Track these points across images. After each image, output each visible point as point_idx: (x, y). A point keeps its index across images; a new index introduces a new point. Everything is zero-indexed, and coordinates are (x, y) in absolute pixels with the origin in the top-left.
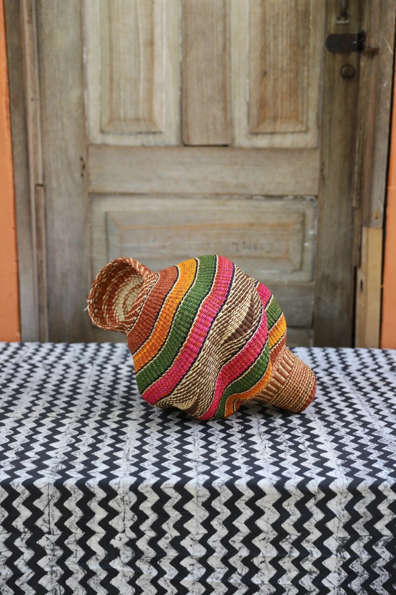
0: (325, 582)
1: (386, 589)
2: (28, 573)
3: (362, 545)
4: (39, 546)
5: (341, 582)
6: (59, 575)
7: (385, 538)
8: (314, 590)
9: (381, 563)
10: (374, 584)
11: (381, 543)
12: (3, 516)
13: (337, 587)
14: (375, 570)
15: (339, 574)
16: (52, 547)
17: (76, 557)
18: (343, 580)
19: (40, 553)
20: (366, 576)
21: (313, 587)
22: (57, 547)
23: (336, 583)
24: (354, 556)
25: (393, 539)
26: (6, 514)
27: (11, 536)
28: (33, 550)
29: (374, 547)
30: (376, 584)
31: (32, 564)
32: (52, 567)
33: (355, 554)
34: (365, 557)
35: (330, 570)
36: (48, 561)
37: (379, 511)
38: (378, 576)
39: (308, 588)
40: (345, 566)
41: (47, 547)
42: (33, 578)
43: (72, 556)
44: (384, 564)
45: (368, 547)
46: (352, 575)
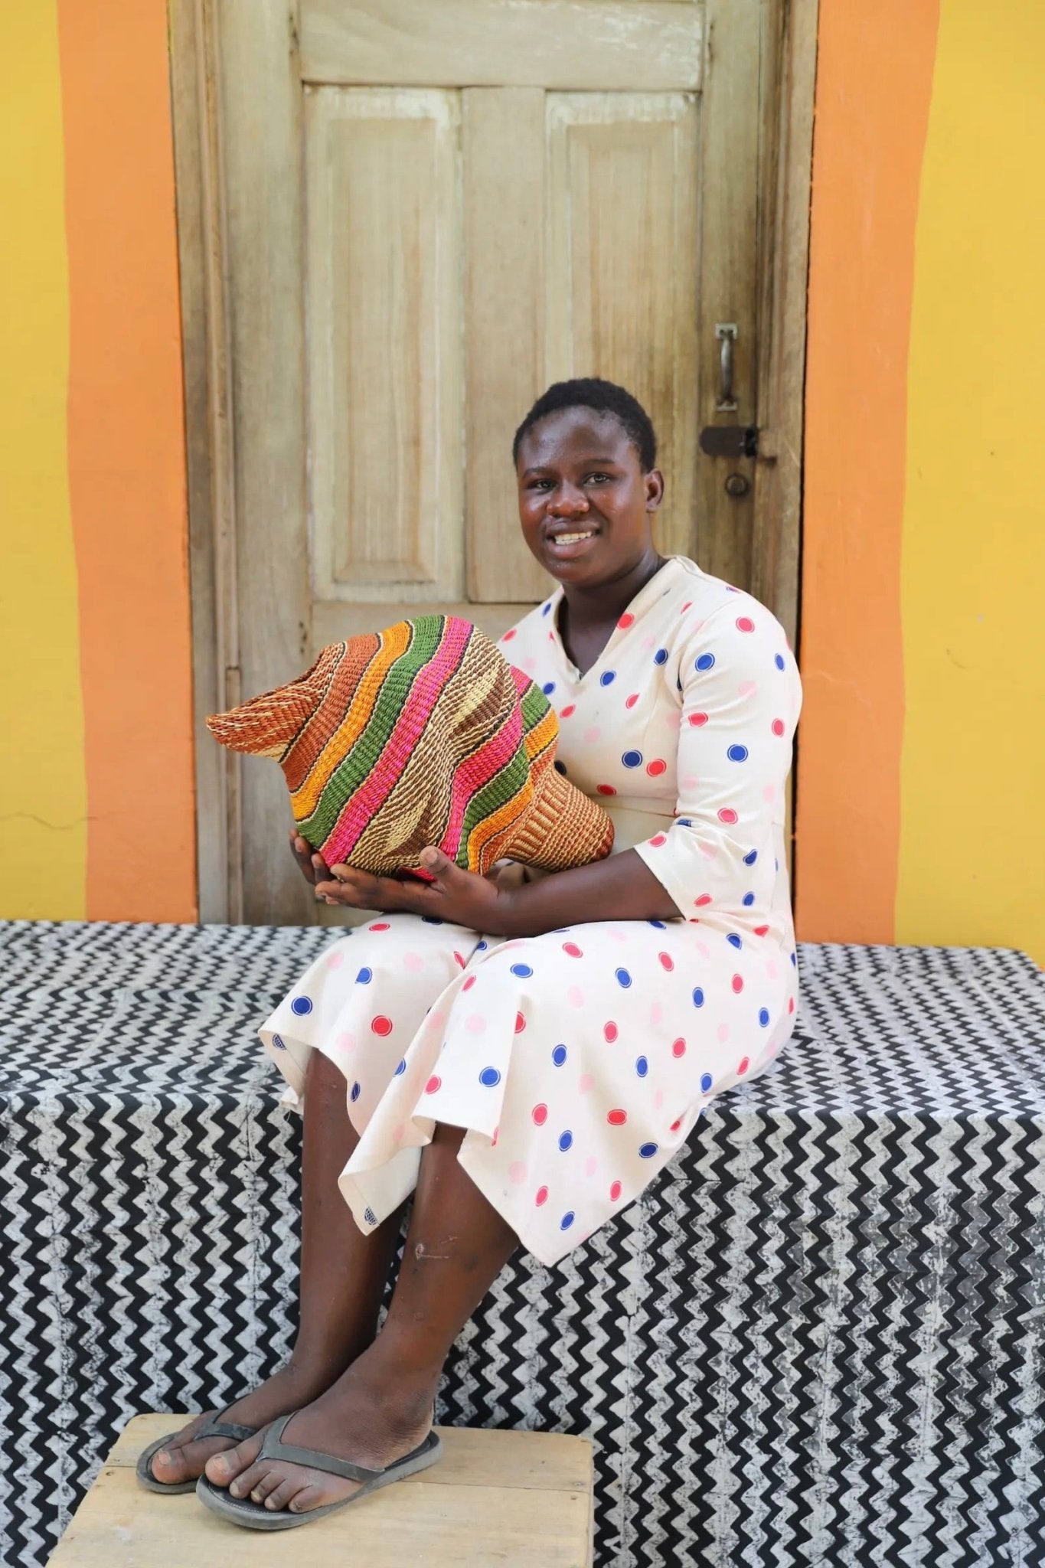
0: (625, 1244)
1: (709, 1257)
2: (220, 1216)
3: (677, 1192)
4: (235, 1177)
5: (648, 1245)
6: (263, 1219)
7: (708, 1183)
8: (610, 1255)
9: (703, 1219)
10: (693, 1251)
11: (703, 1191)
12: (186, 1136)
13: (642, 1251)
14: (695, 1229)
15: (646, 1235)
16: (252, 1178)
17: (285, 1191)
18: (651, 1242)
19: (236, 1187)
20: (683, 1237)
21: (609, 1251)
22: (260, 1179)
23: (642, 1247)
24: (666, 1208)
25: (720, 1185)
26: (190, 1134)
27: (196, 1164)
28: (227, 1183)
29: (693, 1196)
30: (696, 1250)
31: (225, 1203)
32: (253, 1206)
33: (669, 1206)
34: (682, 1209)
35: (633, 1226)
36: (246, 1199)
37: (700, 1144)
38: (699, 1238)
39: (601, 1252)
40: (654, 1221)
41: (245, 1179)
42: (227, 1222)
43: (280, 1190)
44: (708, 1221)
45: (686, 1196)
46: (663, 1236)
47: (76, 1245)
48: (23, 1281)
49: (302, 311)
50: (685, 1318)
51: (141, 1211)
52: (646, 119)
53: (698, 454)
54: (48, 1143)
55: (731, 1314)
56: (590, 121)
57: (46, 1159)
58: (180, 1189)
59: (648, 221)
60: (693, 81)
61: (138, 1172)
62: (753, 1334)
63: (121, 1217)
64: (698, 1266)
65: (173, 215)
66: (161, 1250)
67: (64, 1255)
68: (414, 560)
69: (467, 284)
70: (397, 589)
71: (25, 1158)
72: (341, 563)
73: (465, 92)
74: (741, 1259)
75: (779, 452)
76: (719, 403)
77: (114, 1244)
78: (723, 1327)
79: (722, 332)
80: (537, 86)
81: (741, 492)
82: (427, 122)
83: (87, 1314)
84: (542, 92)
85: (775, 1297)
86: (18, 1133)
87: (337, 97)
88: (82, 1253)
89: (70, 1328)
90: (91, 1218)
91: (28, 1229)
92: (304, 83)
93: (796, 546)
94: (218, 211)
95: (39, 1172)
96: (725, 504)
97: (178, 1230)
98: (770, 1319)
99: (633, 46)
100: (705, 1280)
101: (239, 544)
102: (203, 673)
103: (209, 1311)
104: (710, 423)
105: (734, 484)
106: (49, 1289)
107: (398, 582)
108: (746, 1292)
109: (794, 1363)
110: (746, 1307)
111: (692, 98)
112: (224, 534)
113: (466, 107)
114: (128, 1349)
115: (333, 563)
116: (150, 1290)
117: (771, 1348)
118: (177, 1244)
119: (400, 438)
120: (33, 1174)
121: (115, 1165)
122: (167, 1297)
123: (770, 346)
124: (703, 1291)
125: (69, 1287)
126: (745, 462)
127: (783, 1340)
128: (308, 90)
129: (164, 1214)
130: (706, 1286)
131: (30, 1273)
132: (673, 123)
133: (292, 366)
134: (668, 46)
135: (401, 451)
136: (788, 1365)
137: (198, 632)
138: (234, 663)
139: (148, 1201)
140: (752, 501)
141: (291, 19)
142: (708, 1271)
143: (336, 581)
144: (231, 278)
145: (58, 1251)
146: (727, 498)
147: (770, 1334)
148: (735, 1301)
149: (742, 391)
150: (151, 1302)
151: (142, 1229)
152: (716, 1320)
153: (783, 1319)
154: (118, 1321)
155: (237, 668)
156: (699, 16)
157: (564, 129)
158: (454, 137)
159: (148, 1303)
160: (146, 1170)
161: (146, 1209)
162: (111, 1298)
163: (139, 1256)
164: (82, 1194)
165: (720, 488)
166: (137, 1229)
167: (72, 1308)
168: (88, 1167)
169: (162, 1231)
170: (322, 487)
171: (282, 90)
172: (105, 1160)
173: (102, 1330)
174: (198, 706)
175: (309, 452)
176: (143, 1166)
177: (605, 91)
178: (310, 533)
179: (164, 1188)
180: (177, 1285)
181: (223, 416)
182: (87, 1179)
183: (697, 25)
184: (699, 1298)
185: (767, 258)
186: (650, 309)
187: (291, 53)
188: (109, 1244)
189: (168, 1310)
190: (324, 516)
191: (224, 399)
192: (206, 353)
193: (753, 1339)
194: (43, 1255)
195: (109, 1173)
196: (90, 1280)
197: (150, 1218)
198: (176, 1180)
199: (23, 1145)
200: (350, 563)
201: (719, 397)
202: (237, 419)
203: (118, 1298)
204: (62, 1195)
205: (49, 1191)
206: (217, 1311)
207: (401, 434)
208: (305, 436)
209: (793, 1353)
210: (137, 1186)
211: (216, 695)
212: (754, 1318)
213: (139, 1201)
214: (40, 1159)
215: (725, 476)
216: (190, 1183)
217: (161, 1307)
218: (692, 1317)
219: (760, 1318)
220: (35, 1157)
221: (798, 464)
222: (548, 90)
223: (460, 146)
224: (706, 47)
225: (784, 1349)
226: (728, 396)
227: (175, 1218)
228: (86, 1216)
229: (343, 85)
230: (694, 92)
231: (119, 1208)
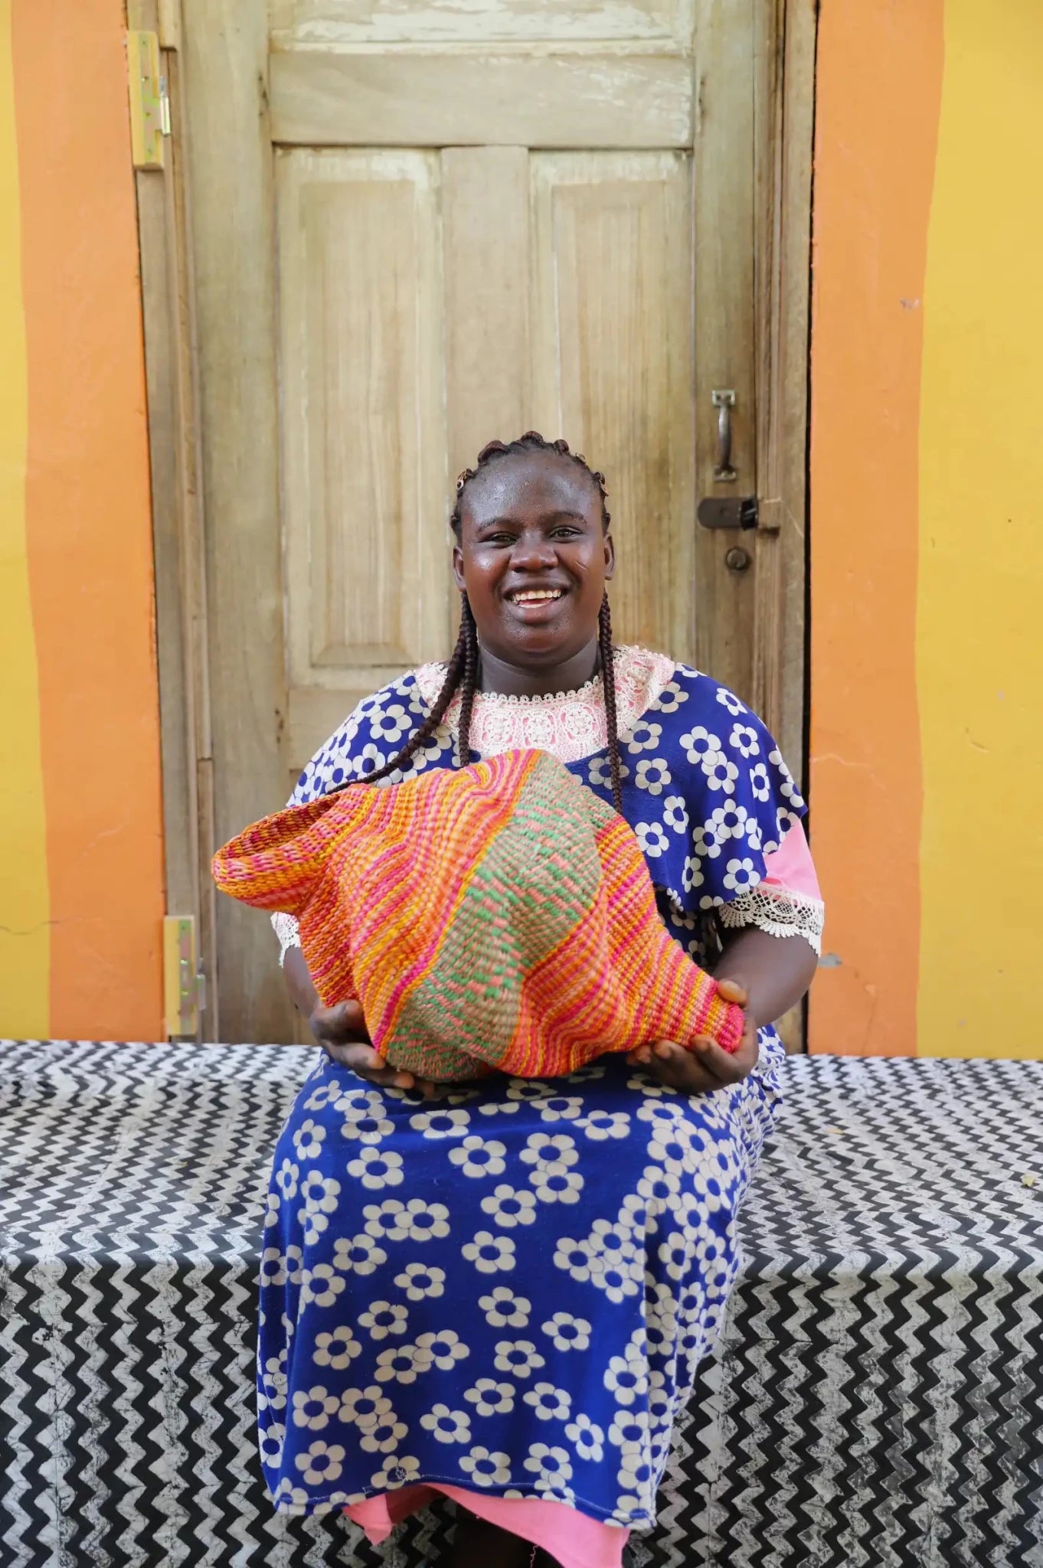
0: (703, 1406)
1: (799, 1424)
5: (729, 1407)
7: (799, 1344)
10: (780, 1416)
11: (792, 1352)
12: (207, 1297)
13: (723, 1415)
14: (782, 1393)
15: (726, 1397)
18: (733, 1404)
20: (768, 1401)
23: (722, 1409)
24: (751, 1370)
25: (811, 1347)
26: (212, 1295)
29: (781, 1357)
30: (784, 1415)
33: (752, 1366)
34: (767, 1371)
35: (713, 1389)
37: (792, 1301)
38: (786, 1403)
40: (737, 1384)
44: (797, 1385)
45: (773, 1357)
46: (746, 1400)
47: (82, 1425)
48: (20, 1469)
49: (276, 383)
50: (773, 1488)
51: (157, 1381)
52: (635, 178)
53: (696, 527)
54: (51, 1305)
55: (824, 1489)
56: (577, 181)
57: (49, 1323)
58: (201, 1355)
59: (639, 284)
60: (683, 139)
61: (153, 1336)
62: (848, 1509)
63: (134, 1388)
64: (786, 1433)
65: (137, 281)
66: (178, 1428)
67: (66, 1437)
68: (396, 644)
69: (450, 350)
70: (378, 671)
71: (25, 1322)
72: (319, 646)
73: (444, 151)
74: (833, 1426)
75: (781, 523)
76: (718, 472)
77: (126, 1422)
78: (815, 1499)
79: (718, 398)
80: (521, 146)
81: (742, 566)
82: (405, 185)
83: (91, 1511)
84: (525, 151)
85: (872, 1470)
86: (16, 1293)
87: (310, 159)
88: (88, 1434)
89: (72, 1527)
90: (99, 1391)
91: (28, 1405)
92: (275, 144)
93: (801, 623)
94: (186, 278)
95: (41, 1338)
96: (726, 579)
97: (197, 1404)
98: (868, 1494)
99: (620, 103)
100: (794, 1448)
101: (211, 626)
102: (172, 765)
103: (232, 1498)
104: (708, 494)
105: (733, 558)
106: (49, 1480)
107: (379, 666)
108: (840, 1463)
109: (894, 1546)
110: (840, 1479)
111: (684, 156)
112: (195, 618)
113: (445, 168)
114: (139, 1549)
115: (311, 644)
116: (164, 1477)
117: (868, 1528)
118: (196, 1420)
119: (380, 515)
120: (34, 1340)
121: (128, 1329)
122: (184, 1485)
123: (769, 413)
124: (792, 1461)
125: (71, 1478)
126: (745, 535)
127: (882, 1520)
128: (279, 152)
129: (182, 1383)
130: (795, 1456)
131: (29, 1460)
132: (664, 183)
133: (265, 439)
134: (657, 102)
135: (381, 526)
136: (888, 1548)
137: (168, 722)
138: (207, 754)
139: (165, 1370)
140: (753, 576)
141: (261, 79)
142: (797, 1439)
143: (313, 666)
144: (200, 349)
145: (61, 1432)
146: (727, 572)
147: (867, 1511)
148: (829, 1473)
149: (740, 459)
150: (165, 1491)
151: (156, 1403)
152: (807, 1493)
153: (882, 1495)
154: (127, 1517)
155: (209, 759)
156: (688, 71)
157: (550, 192)
158: (433, 199)
159: (162, 1493)
160: (162, 1334)
161: (161, 1379)
162: (120, 1489)
163: (152, 1436)
164: (90, 1362)
165: (719, 563)
166: (152, 1403)
167: (74, 1503)
168: (97, 1331)
169: (180, 1405)
170: (297, 567)
171: (251, 150)
172: (115, 1324)
173: (107, 1530)
174: (168, 800)
175: (284, 530)
176: (159, 1330)
177: (592, 149)
178: (285, 615)
179: (182, 1354)
180: (195, 1470)
181: (192, 492)
182: (95, 1346)
183: (687, 80)
184: (787, 1468)
185: (763, 321)
186: (643, 374)
187: (261, 114)
188: (119, 1423)
189: (186, 1500)
190: (300, 598)
191: (194, 474)
192: (174, 426)
193: (848, 1515)
194: (44, 1438)
195: (120, 1338)
196: (95, 1469)
197: (166, 1388)
198: (196, 1345)
199: (23, 1308)
200: (328, 648)
201: (718, 467)
202: (208, 497)
203: (127, 1489)
204: (67, 1364)
205: (52, 1359)
206: (241, 1497)
207: (382, 507)
208: (279, 514)
209: (893, 1535)
210: (152, 1352)
211: (187, 789)
212: (849, 1493)
213: (154, 1370)
214: (43, 1324)
215: (726, 550)
216: (211, 1348)
217: (177, 1496)
218: (779, 1487)
219: (856, 1493)
220: (36, 1321)
221: (802, 535)
222: (532, 149)
223: (439, 208)
224: (697, 103)
225: (884, 1529)
226: (726, 466)
227: (195, 1388)
228: (94, 1389)
229: (317, 147)
230: (685, 149)
231: (131, 1378)
